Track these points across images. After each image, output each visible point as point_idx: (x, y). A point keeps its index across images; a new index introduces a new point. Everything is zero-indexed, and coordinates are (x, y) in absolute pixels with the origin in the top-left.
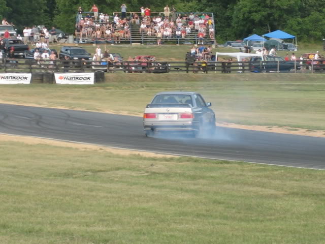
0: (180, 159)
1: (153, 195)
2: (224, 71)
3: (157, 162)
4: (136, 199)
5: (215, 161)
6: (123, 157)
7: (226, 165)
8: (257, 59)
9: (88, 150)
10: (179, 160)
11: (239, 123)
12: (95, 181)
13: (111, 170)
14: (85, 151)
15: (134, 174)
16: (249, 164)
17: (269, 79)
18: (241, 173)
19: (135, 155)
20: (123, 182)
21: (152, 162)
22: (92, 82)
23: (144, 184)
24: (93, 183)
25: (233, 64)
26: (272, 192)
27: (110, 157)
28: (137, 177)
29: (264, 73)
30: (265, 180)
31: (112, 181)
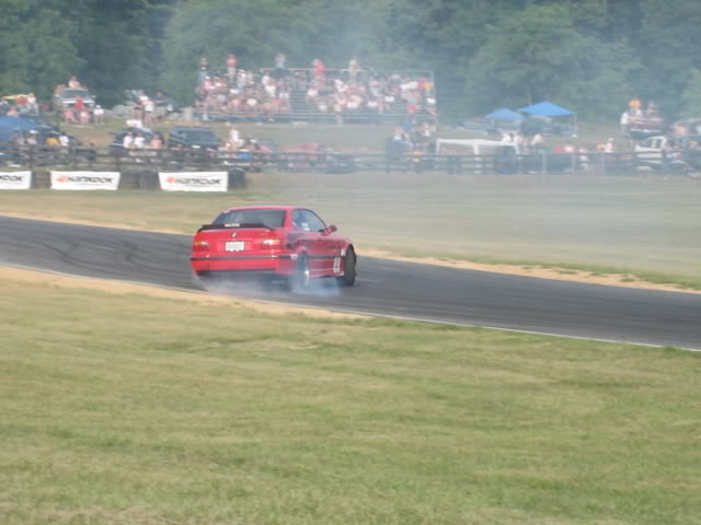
0: (372, 321)
1: (325, 382)
2: (450, 171)
3: (332, 325)
4: (296, 389)
6: (275, 318)
7: (451, 333)
9: (214, 304)
10: (371, 324)
11: (474, 260)
12: (224, 358)
13: (254, 338)
14: (209, 307)
15: (293, 346)
16: (490, 330)
17: (528, 185)
18: (476, 346)
19: (294, 314)
20: (275, 360)
21: (323, 326)
22: (223, 187)
23: (310, 364)
24: (222, 362)
25: (465, 159)
26: (530, 379)
27: (252, 316)
28: (299, 351)
29: (520, 176)
30: (518, 359)
31: (254, 358)
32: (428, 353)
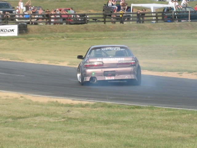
0: (95, 105)
1: (69, 139)
2: (139, 21)
3: (73, 108)
5: (127, 106)
6: (42, 104)
7: (137, 110)
8: (170, 9)
9: (9, 98)
10: (94, 106)
11: (151, 70)
12: (15, 127)
13: (31, 116)
14: (6, 99)
15: (51, 120)
16: (159, 109)
17: (181, 28)
18: (151, 117)
19: (53, 102)
20: (41, 128)
21: (69, 108)
22: (15, 33)
23: (61, 129)
24: (13, 129)
25: (146, 15)
26: (180, 134)
27: (29, 104)
28: (54, 122)
29: (177, 23)
30: (174, 124)
31: (31, 127)
32: (124, 121)
